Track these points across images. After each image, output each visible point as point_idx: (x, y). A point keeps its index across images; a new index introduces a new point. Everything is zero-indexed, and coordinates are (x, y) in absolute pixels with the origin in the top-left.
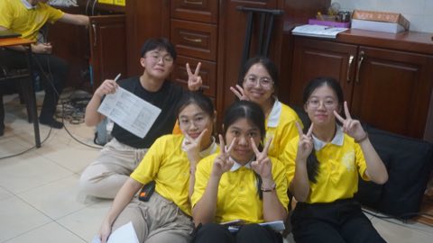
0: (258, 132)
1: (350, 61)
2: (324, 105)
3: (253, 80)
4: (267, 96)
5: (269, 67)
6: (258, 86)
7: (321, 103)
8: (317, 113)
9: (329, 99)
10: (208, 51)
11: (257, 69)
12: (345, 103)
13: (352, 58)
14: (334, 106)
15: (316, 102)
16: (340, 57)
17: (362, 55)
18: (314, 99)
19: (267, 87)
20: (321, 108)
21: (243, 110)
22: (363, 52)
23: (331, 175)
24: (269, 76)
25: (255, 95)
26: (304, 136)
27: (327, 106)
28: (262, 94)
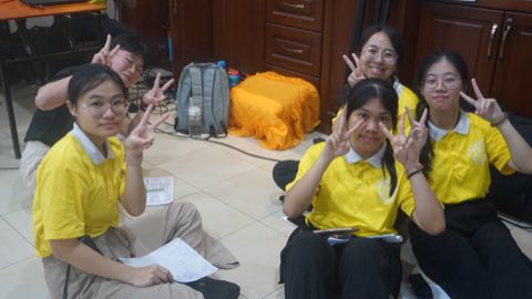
0: (390, 117)
1: (493, 31)
2: (443, 84)
3: (373, 52)
4: (388, 73)
5: (393, 39)
6: (379, 60)
7: (440, 81)
8: (435, 95)
9: (449, 77)
10: (312, 19)
11: (379, 39)
12: (473, 80)
13: (495, 27)
14: (457, 83)
15: (433, 81)
16: (480, 26)
17: (510, 24)
18: (431, 78)
19: (390, 61)
20: (439, 87)
21: (374, 89)
22: (510, 20)
23: (454, 171)
24: (392, 48)
25: (375, 70)
26: (416, 123)
27: (448, 85)
28: (384, 70)
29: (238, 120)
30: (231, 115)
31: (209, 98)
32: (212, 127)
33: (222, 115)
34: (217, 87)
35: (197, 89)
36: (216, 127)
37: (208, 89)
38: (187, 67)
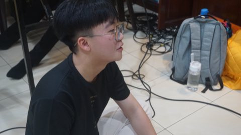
29: (231, 72)
30: (225, 69)
31: (208, 53)
32: (208, 79)
33: (218, 69)
34: (216, 42)
35: (195, 43)
36: (212, 79)
37: (207, 44)
38: (186, 21)
